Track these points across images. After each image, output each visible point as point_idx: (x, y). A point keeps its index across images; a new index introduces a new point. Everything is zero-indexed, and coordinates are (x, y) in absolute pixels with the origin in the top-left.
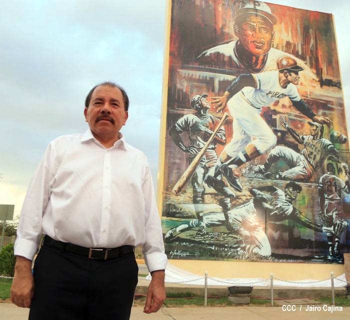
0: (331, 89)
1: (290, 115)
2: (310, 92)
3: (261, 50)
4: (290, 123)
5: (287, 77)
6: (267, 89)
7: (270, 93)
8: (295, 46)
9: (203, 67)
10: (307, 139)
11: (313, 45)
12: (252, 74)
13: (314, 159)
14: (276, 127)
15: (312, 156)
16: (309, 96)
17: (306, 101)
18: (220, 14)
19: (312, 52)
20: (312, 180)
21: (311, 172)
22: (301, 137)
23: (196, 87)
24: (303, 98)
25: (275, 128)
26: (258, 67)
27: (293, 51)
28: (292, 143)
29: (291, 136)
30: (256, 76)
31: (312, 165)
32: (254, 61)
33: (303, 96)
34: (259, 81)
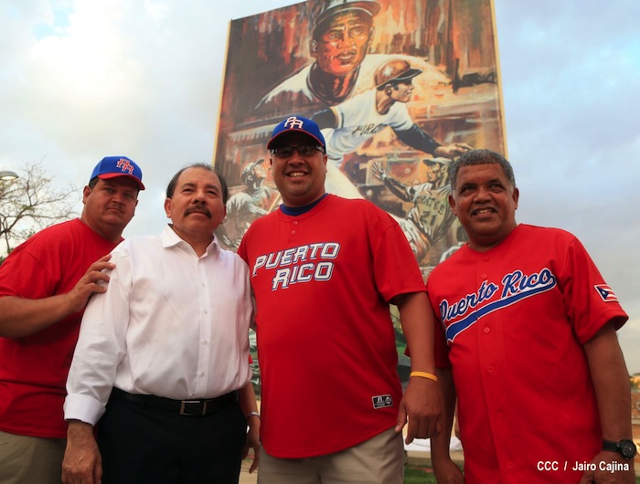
0: (476, 89)
1: (392, 155)
2: (432, 107)
3: (349, 65)
4: (389, 170)
5: (389, 95)
6: (353, 124)
7: (358, 129)
8: (409, 37)
9: (260, 120)
10: (420, 190)
11: (443, 24)
12: (332, 108)
13: (432, 223)
14: (364, 182)
15: (429, 219)
16: (429, 115)
17: (423, 125)
18: (292, 32)
19: (440, 35)
20: (426, 260)
21: (425, 247)
22: (408, 189)
23: (250, 151)
24: (417, 121)
25: (362, 185)
26: (342, 94)
27: (404, 48)
28: (392, 203)
29: (390, 192)
30: (336, 109)
31: (426, 235)
32: (336, 86)
33: (418, 118)
34: (342, 114)
